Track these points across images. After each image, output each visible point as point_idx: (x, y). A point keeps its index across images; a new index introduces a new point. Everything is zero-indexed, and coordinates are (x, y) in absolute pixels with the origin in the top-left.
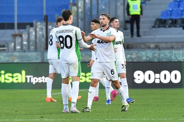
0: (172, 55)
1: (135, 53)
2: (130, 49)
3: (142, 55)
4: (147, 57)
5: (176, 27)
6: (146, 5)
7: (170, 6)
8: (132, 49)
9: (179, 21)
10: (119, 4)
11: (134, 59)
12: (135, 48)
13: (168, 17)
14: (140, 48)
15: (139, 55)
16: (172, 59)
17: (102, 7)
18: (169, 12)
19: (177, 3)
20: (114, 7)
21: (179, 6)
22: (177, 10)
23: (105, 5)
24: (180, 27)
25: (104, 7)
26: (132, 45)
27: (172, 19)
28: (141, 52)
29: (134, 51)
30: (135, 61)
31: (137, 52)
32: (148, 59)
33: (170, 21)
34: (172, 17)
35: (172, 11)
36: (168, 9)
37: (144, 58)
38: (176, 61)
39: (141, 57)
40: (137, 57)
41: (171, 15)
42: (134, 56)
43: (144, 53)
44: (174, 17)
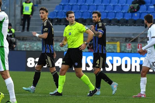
0: (57, 46)
1: (28, 44)
2: (24, 41)
3: (34, 46)
4: (37, 47)
5: (61, 25)
6: (38, 8)
7: (56, 9)
8: (26, 41)
9: (63, 21)
10: (17, 6)
11: (28, 48)
12: (28, 40)
13: (55, 17)
14: (33, 40)
15: (31, 45)
16: (57, 49)
17: (4, 8)
18: (56, 13)
19: (62, 7)
20: (13, 8)
21: (63, 9)
22: (62, 11)
23: (6, 6)
24: (63, 25)
25: (5, 8)
26: (27, 38)
27: (57, 19)
28: (33, 44)
29: (28, 43)
30: (28, 50)
31: (30, 43)
32: (38, 49)
33: (56, 20)
34: (57, 17)
35: (58, 12)
36: (55, 11)
37: (35, 48)
38: (60, 51)
39: (33, 47)
40: (30, 47)
41: (57, 15)
42: (27, 46)
43: (35, 44)
44: (59, 17)
